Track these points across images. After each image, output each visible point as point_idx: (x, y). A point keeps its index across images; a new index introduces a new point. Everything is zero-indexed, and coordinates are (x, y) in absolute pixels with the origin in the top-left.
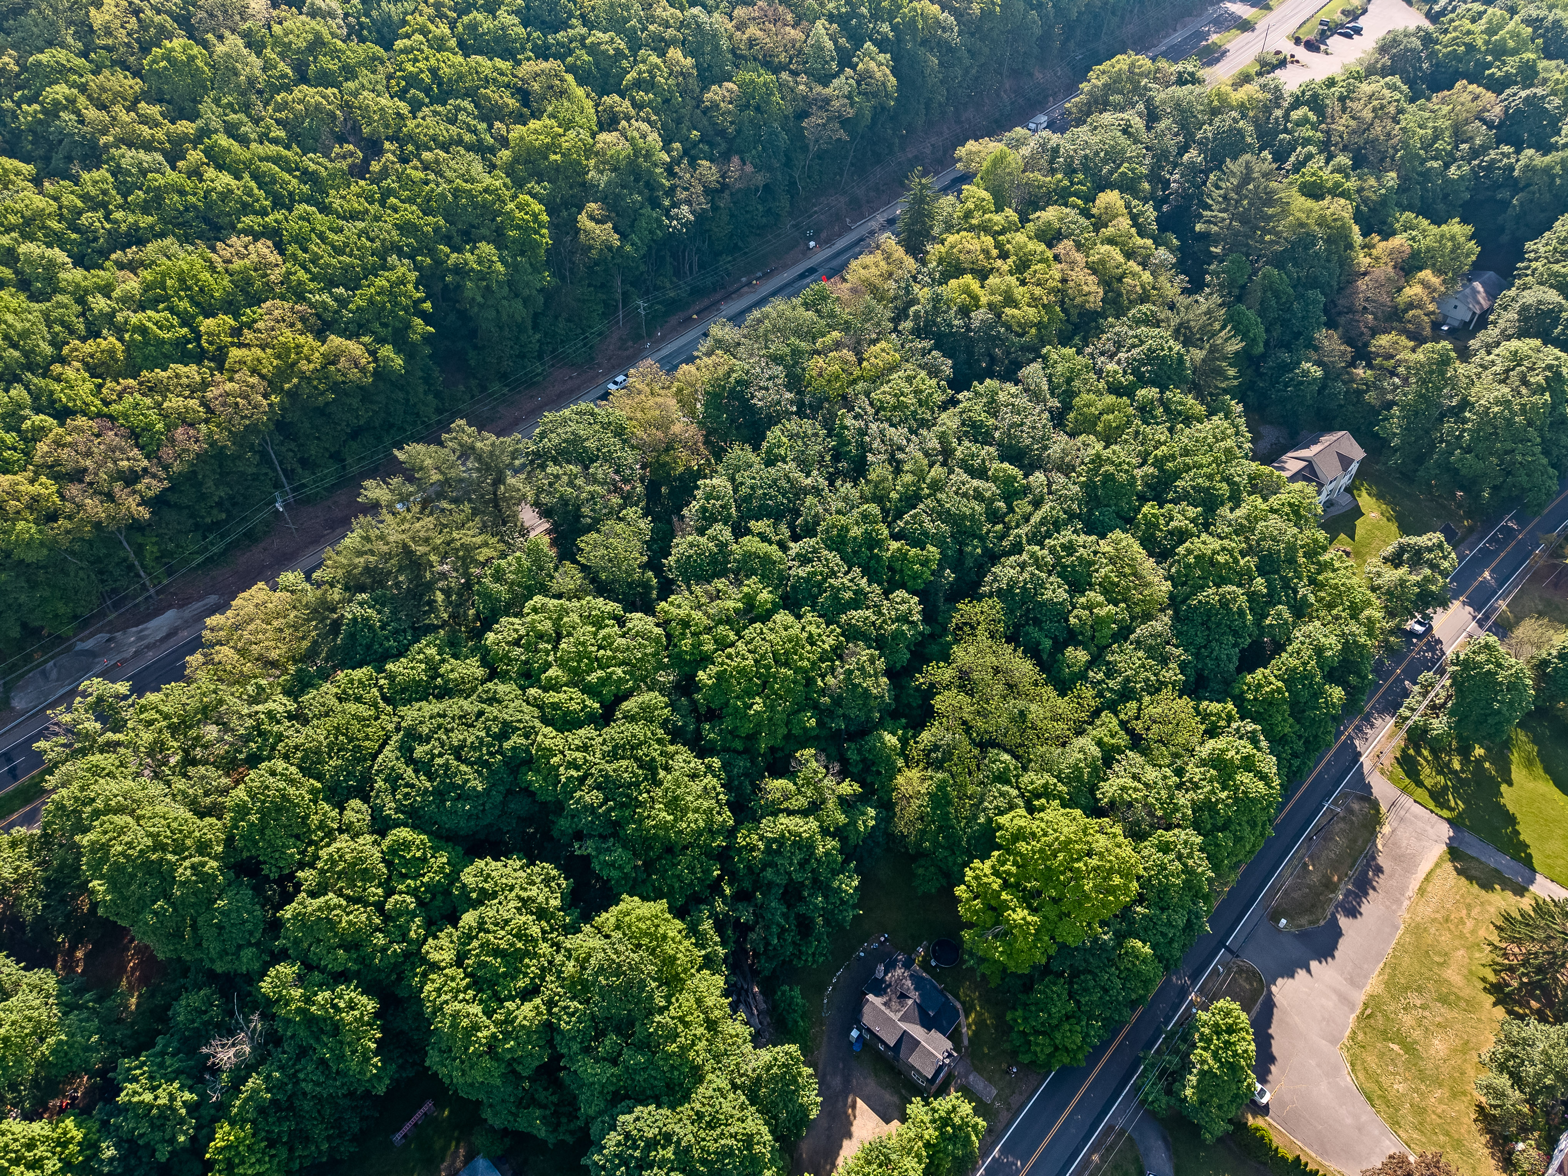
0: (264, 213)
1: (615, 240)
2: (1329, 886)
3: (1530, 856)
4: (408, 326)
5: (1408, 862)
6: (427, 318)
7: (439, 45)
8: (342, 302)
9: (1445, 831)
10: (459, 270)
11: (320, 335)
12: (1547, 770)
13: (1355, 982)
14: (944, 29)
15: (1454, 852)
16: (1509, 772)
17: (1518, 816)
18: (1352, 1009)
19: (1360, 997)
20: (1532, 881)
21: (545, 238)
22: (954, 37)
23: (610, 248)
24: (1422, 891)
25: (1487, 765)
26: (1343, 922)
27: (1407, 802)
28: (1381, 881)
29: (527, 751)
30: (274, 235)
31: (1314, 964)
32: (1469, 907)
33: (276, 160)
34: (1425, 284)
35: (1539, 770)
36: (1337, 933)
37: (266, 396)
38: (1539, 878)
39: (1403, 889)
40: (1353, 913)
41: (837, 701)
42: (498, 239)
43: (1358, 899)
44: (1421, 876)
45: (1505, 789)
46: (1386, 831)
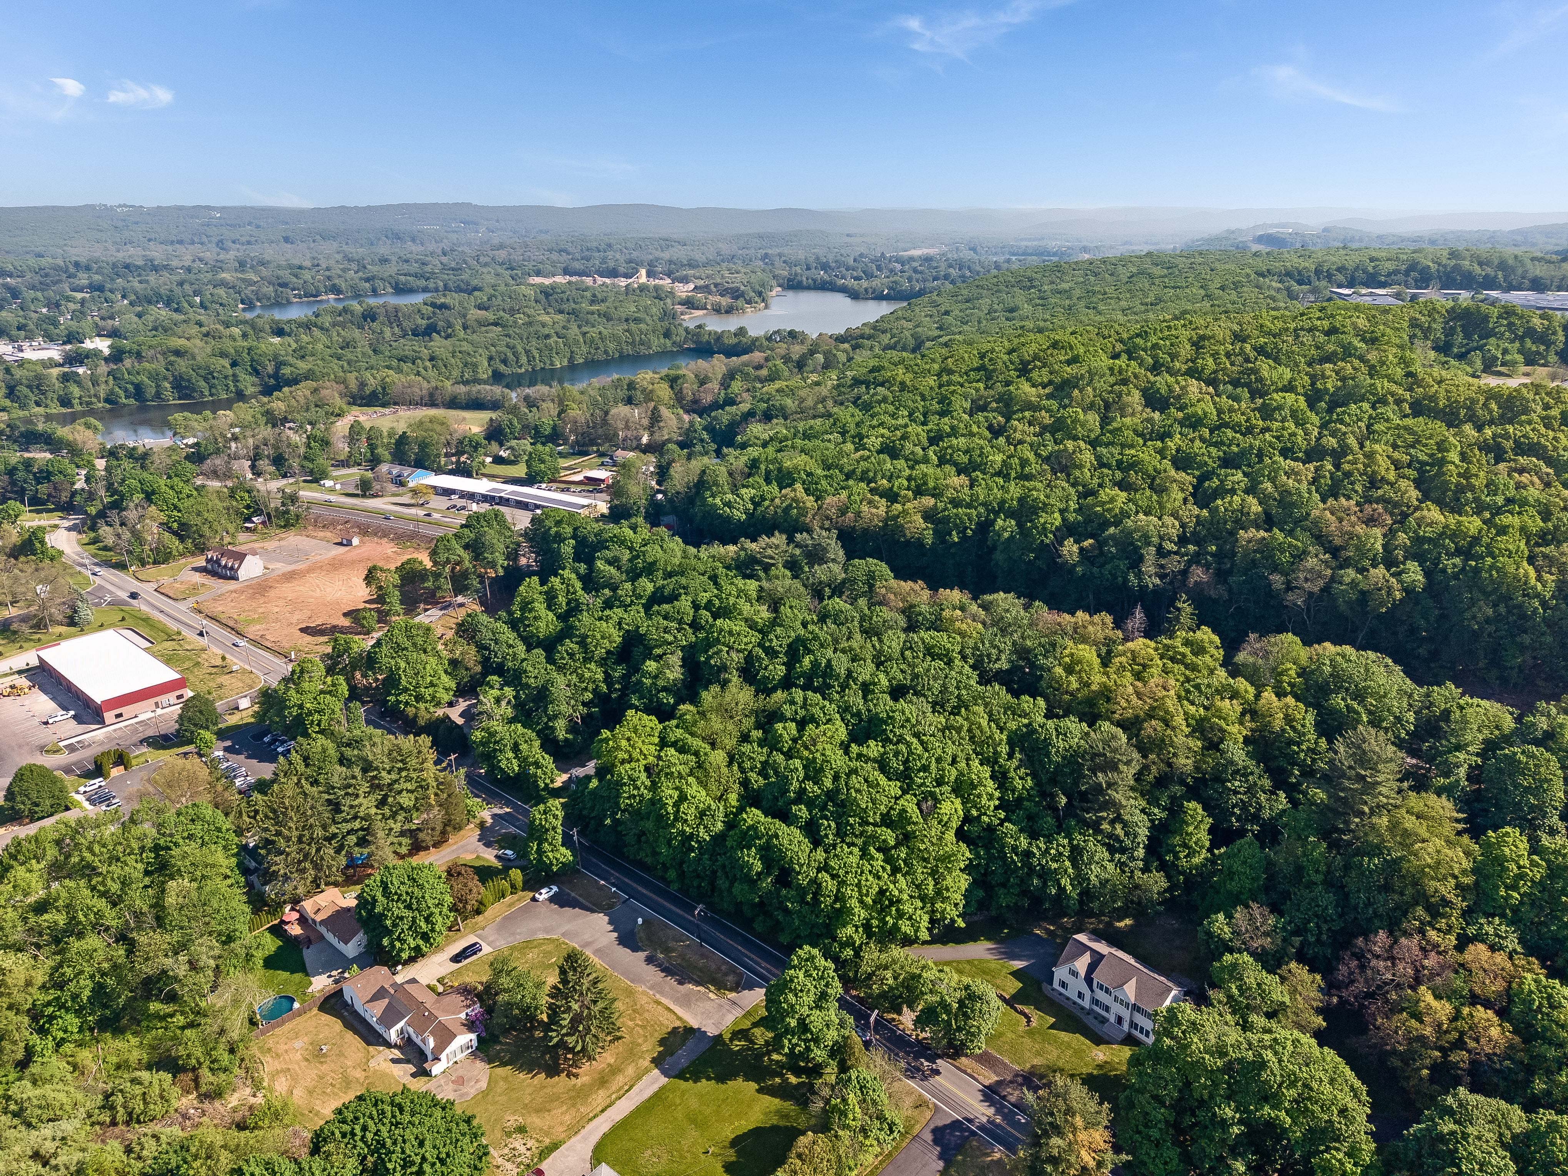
2: (667, 950)
3: (686, 1080)
5: (686, 1001)
9: (712, 1031)
12: (774, 1128)
13: (599, 952)
15: (690, 1031)
16: (772, 1095)
17: (724, 1087)
18: (583, 946)
19: (588, 952)
20: (665, 1073)
24: (659, 1003)
25: (778, 1080)
26: (642, 955)
27: (738, 1013)
28: (671, 981)
31: (616, 935)
32: (643, 1027)
35: (775, 1121)
36: (635, 949)
38: (664, 1080)
39: (662, 993)
40: (649, 960)
43: (659, 965)
44: (672, 1006)
45: (754, 1086)
46: (711, 995)
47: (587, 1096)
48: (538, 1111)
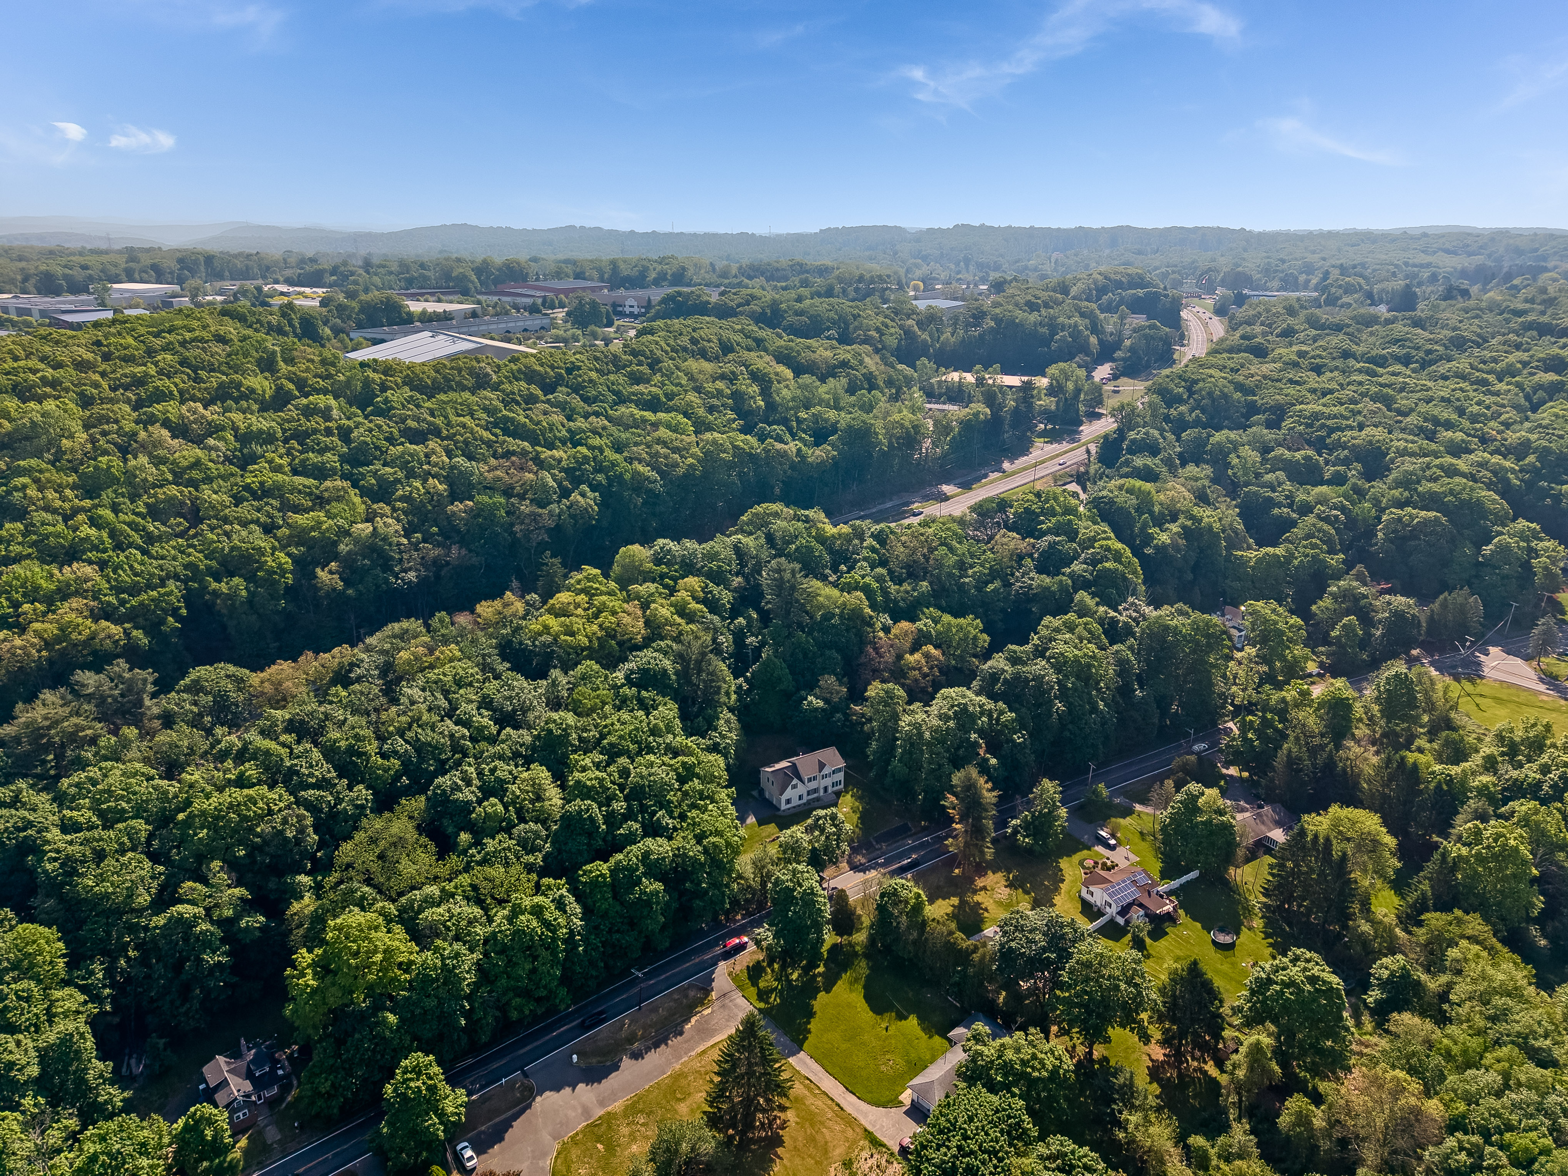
0: (105, 551)
1: (340, 585)
2: (631, 1039)
4: (163, 622)
5: (707, 1032)
6: (179, 618)
7: (278, 469)
8: (123, 602)
10: (216, 594)
11: (96, 620)
13: (602, 1103)
14: (651, 482)
17: (818, 1013)
18: (587, 1118)
19: (598, 1112)
20: (794, 1054)
21: (290, 579)
22: (658, 487)
23: (334, 589)
24: (701, 1054)
25: (819, 979)
26: (626, 1063)
27: (736, 994)
28: (674, 1042)
29: (34, 841)
30: (102, 565)
31: (581, 1085)
33: (129, 524)
34: (927, 656)
35: (859, 987)
36: (614, 1068)
37: (39, 651)
38: (803, 1055)
39: (688, 1050)
40: (638, 1056)
41: (265, 842)
42: (250, 578)
43: (648, 1049)
44: (711, 1042)
45: (822, 995)
46: (706, 1012)
47: (811, 1113)
48: (826, 1152)
